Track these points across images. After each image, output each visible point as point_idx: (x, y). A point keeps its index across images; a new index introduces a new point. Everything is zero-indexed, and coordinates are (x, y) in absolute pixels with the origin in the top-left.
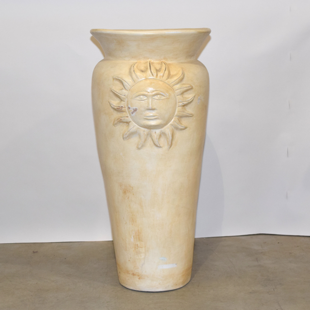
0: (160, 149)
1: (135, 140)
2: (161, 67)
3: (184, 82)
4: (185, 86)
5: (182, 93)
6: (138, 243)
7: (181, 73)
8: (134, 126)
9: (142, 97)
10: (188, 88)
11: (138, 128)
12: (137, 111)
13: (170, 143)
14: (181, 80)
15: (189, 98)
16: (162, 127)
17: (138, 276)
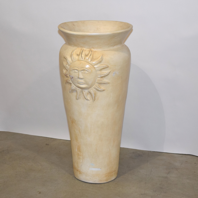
0: (88, 101)
1: (75, 94)
2: (89, 53)
3: (102, 63)
4: (103, 66)
5: (101, 70)
6: (79, 153)
7: (100, 58)
8: (73, 87)
9: (75, 70)
10: (105, 67)
11: (76, 88)
12: (74, 78)
13: (94, 98)
14: (100, 62)
15: (106, 72)
16: (88, 89)
17: (79, 172)
